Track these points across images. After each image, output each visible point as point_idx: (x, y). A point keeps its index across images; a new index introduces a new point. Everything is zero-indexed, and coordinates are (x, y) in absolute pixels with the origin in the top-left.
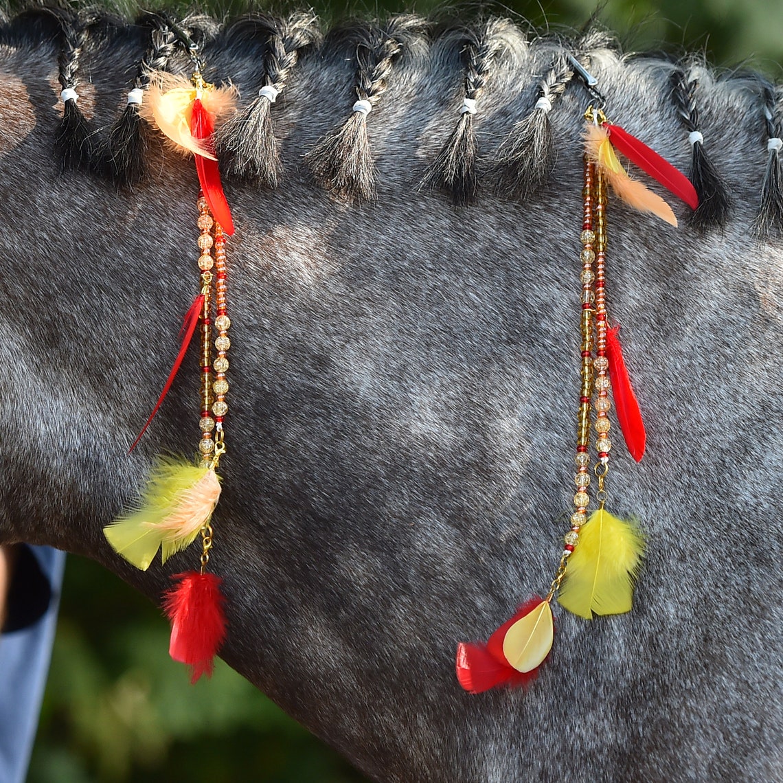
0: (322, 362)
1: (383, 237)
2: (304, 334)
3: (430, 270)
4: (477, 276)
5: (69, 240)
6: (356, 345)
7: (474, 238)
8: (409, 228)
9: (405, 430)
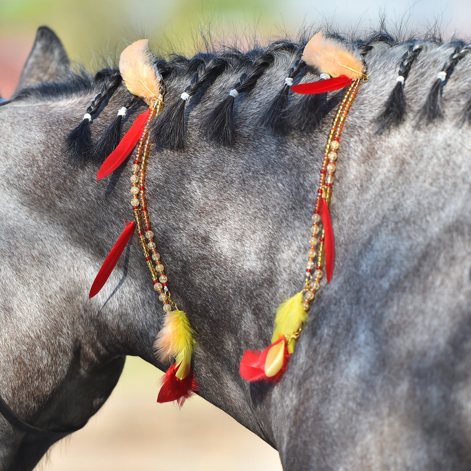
0: (206, 240)
1: (242, 161)
2: (198, 227)
3: (262, 174)
4: (284, 174)
5: (94, 199)
6: (221, 227)
7: (286, 154)
8: (255, 154)
9: (241, 268)
